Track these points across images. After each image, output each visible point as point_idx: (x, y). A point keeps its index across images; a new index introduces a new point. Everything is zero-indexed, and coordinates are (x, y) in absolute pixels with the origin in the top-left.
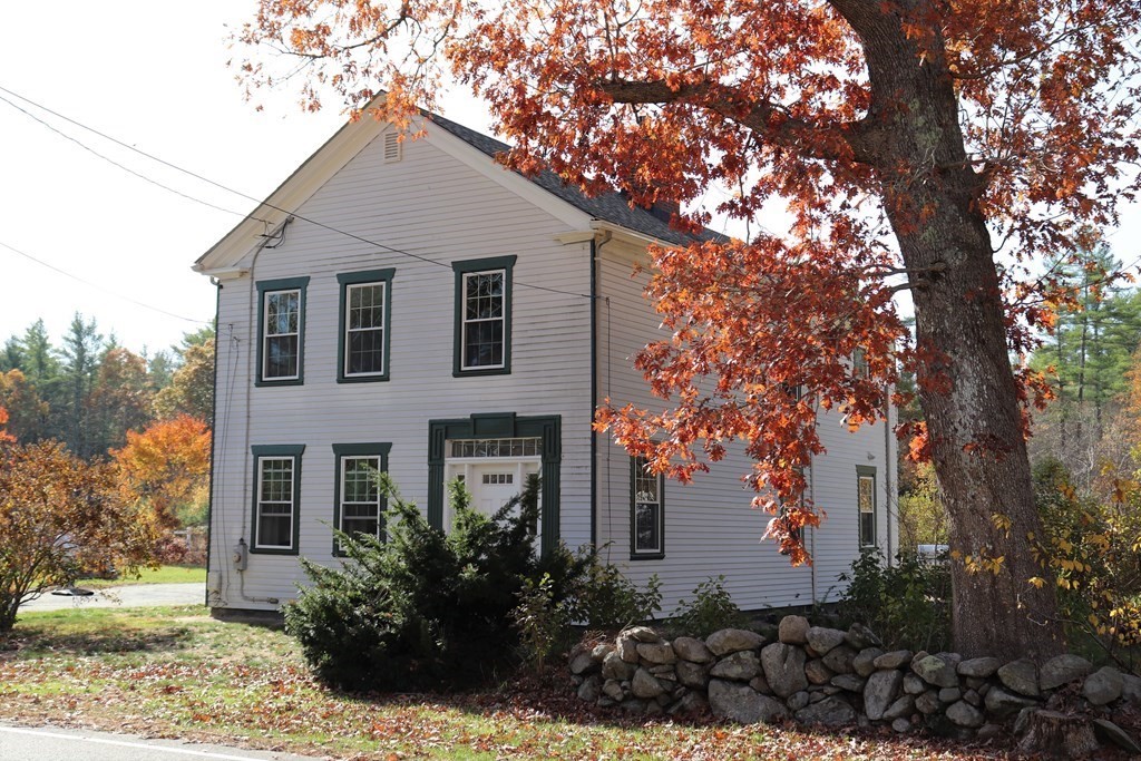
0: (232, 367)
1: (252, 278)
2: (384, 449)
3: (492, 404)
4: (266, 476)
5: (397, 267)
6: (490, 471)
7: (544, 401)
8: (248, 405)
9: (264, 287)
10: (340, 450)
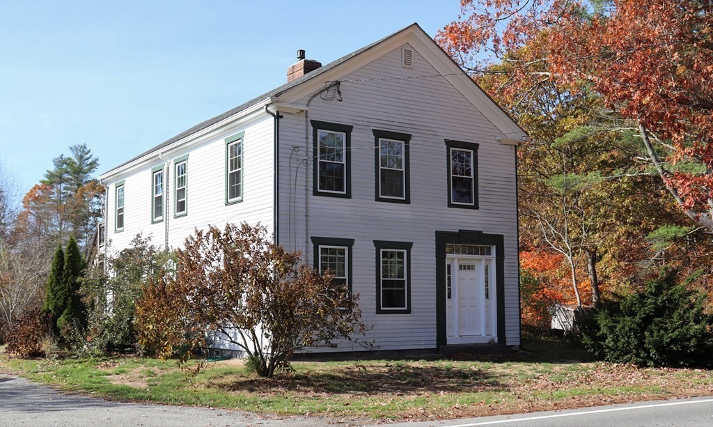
0: (293, 178)
1: (306, 116)
2: (408, 246)
3: (469, 225)
4: (324, 259)
5: (413, 134)
6: (463, 263)
7: (496, 226)
8: (306, 208)
9: (317, 125)
10: (379, 244)
